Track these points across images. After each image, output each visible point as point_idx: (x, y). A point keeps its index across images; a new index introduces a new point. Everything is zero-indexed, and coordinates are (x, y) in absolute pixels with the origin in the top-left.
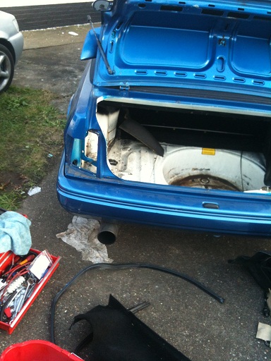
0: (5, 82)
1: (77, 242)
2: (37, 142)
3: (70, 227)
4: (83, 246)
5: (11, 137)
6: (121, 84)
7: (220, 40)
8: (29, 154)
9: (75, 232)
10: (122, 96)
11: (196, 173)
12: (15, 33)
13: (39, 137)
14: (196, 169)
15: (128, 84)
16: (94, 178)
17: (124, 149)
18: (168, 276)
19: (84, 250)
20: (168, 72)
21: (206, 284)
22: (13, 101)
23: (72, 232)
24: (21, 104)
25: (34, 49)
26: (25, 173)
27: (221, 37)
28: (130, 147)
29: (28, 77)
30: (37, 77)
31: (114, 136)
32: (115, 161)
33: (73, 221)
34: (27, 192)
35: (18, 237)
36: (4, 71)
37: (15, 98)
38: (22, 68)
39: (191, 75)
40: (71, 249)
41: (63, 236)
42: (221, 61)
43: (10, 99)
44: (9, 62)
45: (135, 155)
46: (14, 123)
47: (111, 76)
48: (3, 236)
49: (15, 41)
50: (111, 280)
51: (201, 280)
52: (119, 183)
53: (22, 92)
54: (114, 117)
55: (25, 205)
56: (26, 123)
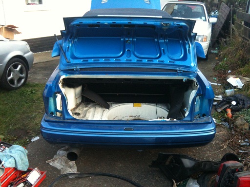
0: (23, 81)
1: (58, 164)
2: (39, 112)
3: (55, 156)
4: (62, 167)
5: (24, 111)
6: (75, 67)
7: (127, 41)
8: (34, 119)
9: (58, 159)
10: (76, 74)
11: (132, 118)
12: (28, 52)
13: (41, 109)
14: (132, 116)
15: (78, 67)
16: (62, 120)
17: (86, 107)
18: (113, 179)
19: (62, 168)
20: (100, 59)
21: (137, 181)
22: (27, 91)
23: (56, 159)
24: (32, 93)
25: (43, 62)
26: (30, 130)
27: (127, 39)
28: (90, 106)
29: (38, 78)
30: (43, 77)
31: (80, 101)
32: (79, 113)
33: (57, 153)
34: (30, 140)
35: (19, 159)
36: (22, 74)
37: (29, 89)
38: (35, 73)
39: (113, 60)
40: (55, 169)
41: (50, 162)
42: (128, 52)
43: (25, 90)
44: (24, 69)
45: (92, 110)
46: (27, 103)
47: (69, 64)
48: (10, 158)
49: (28, 56)
50: (78, 183)
51: (134, 179)
52: (76, 121)
53: (33, 86)
54: (79, 89)
55: (29, 147)
56: (34, 102)
